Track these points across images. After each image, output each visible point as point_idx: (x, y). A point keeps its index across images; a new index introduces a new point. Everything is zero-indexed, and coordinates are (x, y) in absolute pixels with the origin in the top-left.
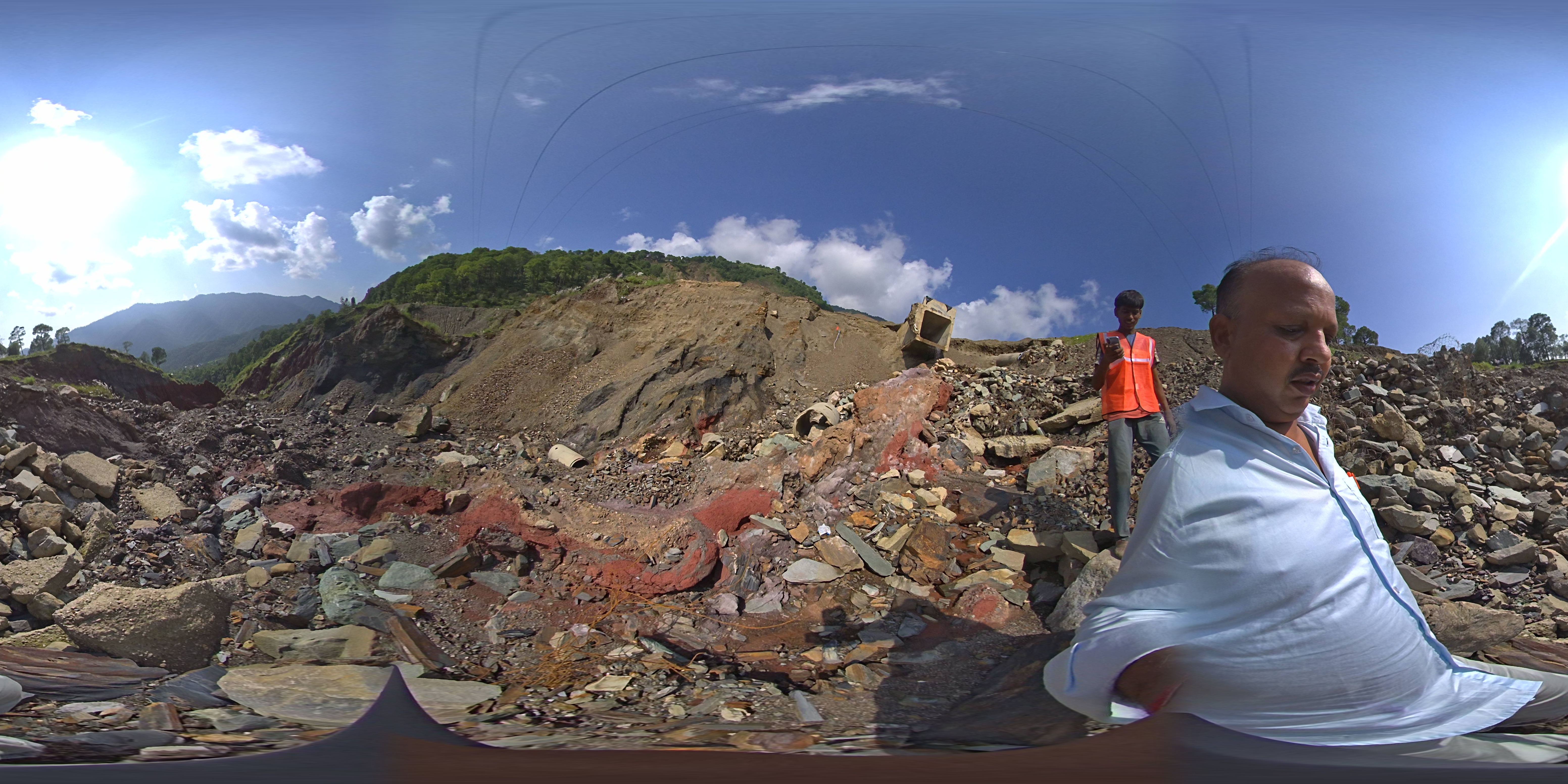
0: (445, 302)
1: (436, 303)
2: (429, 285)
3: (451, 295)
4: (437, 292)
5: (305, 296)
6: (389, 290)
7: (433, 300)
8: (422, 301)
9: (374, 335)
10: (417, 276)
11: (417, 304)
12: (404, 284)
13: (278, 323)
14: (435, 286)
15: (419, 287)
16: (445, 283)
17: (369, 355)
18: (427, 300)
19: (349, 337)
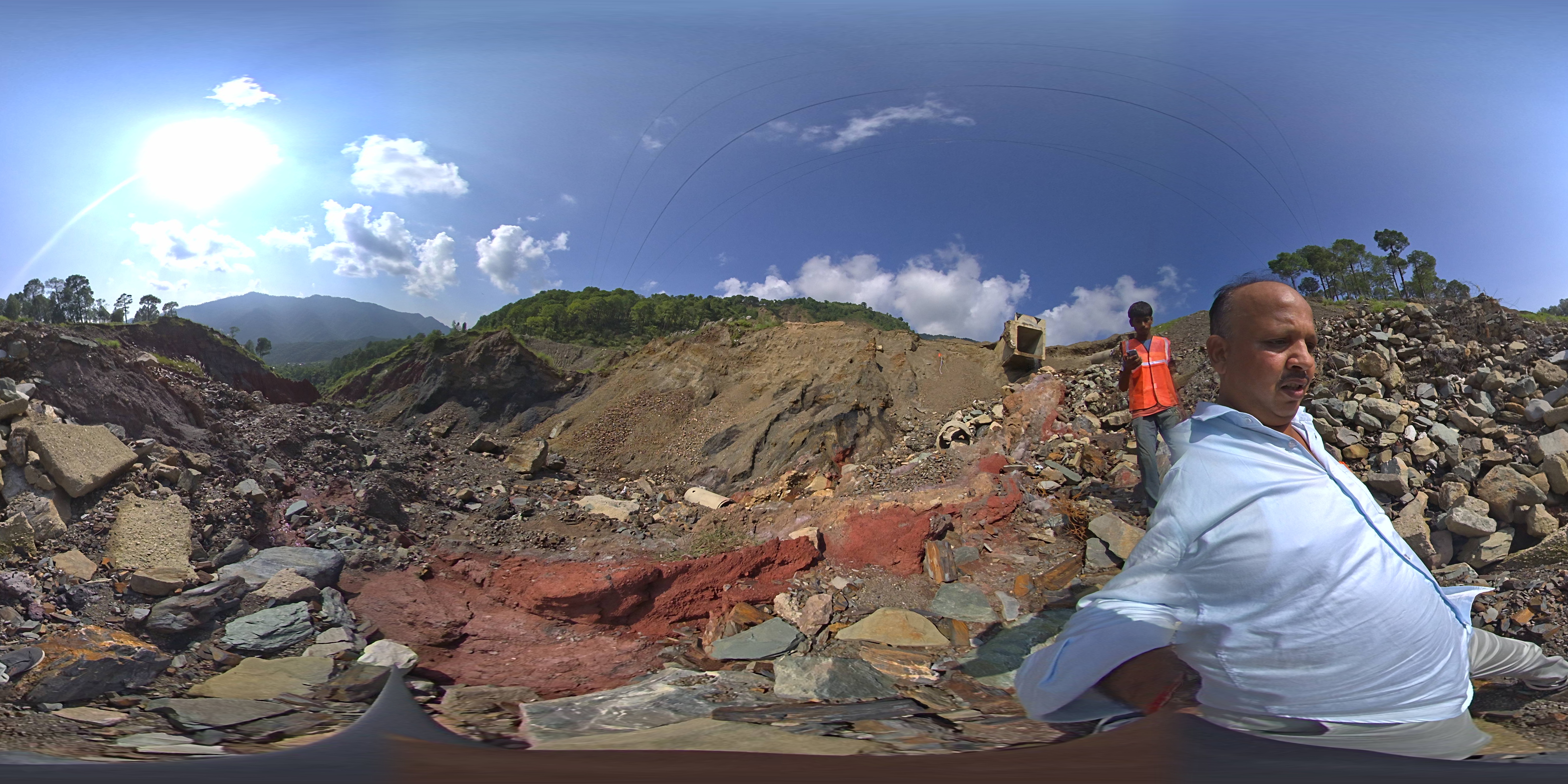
0: (554, 338)
1: (544, 338)
2: (539, 318)
3: (559, 332)
4: (546, 327)
5: (418, 314)
6: (501, 319)
7: (542, 335)
8: (531, 335)
9: (487, 359)
10: (529, 309)
11: (527, 336)
12: (515, 315)
13: (386, 335)
14: (545, 321)
15: (530, 319)
16: (555, 318)
17: (479, 380)
18: (535, 334)
19: (462, 359)
